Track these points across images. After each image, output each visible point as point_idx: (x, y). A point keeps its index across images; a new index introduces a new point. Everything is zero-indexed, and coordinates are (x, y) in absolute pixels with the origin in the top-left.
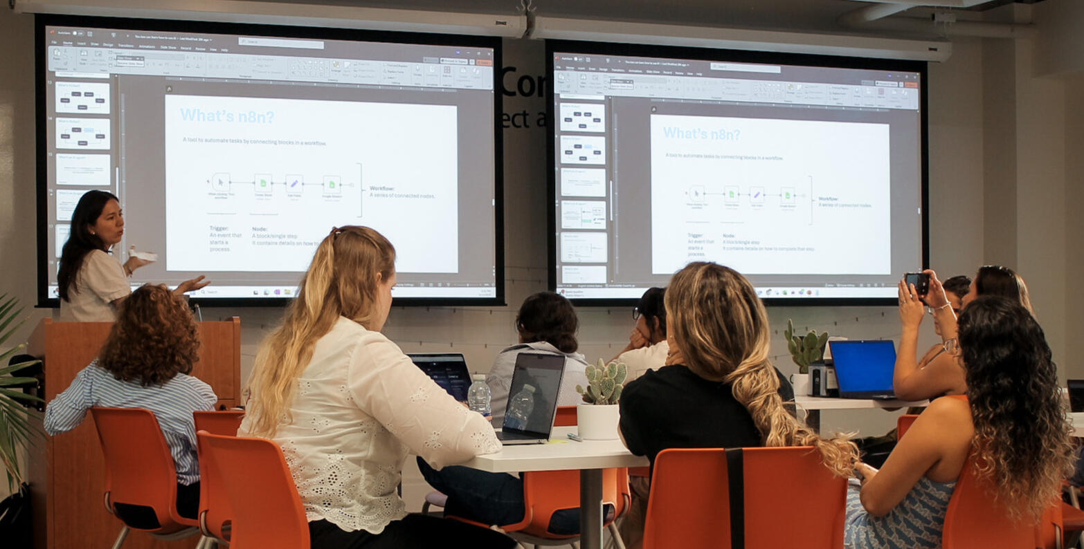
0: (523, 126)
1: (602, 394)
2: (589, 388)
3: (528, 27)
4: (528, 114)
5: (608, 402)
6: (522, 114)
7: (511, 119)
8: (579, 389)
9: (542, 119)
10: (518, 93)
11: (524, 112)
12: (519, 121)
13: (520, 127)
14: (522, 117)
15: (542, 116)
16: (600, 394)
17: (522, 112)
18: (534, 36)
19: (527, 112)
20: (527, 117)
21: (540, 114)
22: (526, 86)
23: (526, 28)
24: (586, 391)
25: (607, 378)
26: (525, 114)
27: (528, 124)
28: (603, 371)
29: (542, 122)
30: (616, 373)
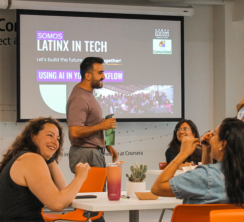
0: (8, 44)
1: (137, 178)
2: (131, 175)
3: (9, 4)
4: (10, 39)
5: (139, 181)
6: (8, 39)
7: (3, 41)
8: (127, 175)
9: (16, 41)
10: (6, 29)
11: (9, 38)
12: (6, 42)
13: (7, 44)
14: (8, 40)
15: (16, 40)
16: (136, 178)
17: (8, 38)
18: (11, 8)
19: (10, 38)
20: (10, 40)
21: (15, 39)
22: (10, 27)
23: (8, 5)
24: (130, 176)
25: (139, 171)
26: (9, 39)
27: (10, 43)
28: (137, 168)
29: (16, 42)
30: (143, 169)
